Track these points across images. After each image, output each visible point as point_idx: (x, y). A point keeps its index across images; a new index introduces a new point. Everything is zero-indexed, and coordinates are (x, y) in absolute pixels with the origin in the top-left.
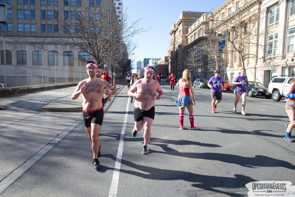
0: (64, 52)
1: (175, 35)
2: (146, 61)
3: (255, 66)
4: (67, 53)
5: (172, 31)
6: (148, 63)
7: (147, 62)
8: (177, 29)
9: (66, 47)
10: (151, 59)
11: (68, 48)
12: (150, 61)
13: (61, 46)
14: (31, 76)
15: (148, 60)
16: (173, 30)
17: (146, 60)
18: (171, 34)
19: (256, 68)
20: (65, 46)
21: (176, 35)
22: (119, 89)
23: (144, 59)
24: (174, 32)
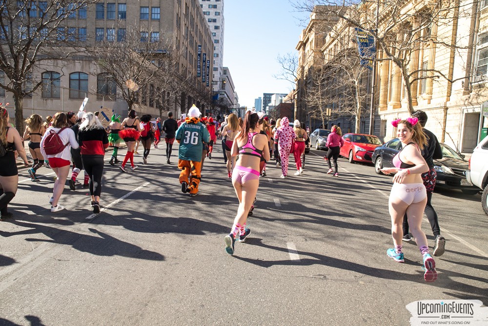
0: (70, 74)
1: (304, 49)
2: (267, 97)
3: (445, 103)
5: (299, 42)
6: (270, 101)
7: (268, 99)
8: (308, 39)
10: (275, 95)
12: (273, 98)
15: (270, 96)
16: (302, 40)
18: (299, 49)
19: (446, 109)
21: (306, 51)
23: (264, 94)
24: (303, 45)
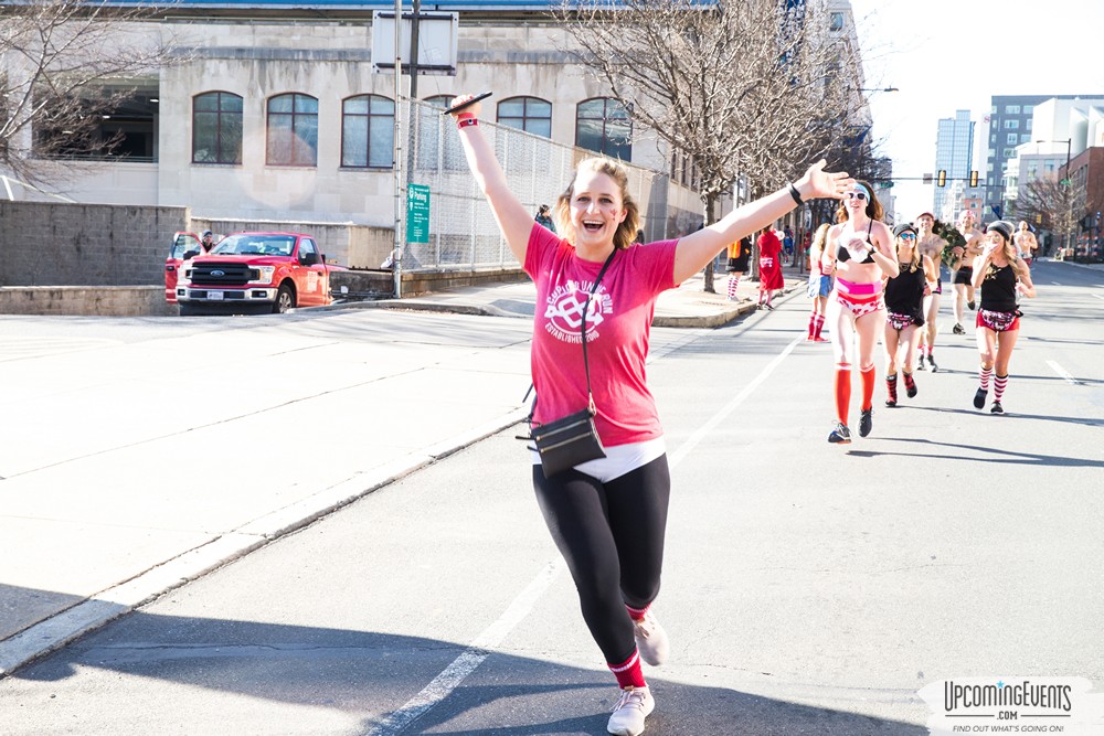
4: (514, 109)
6: (1023, 131)
7: (1016, 124)
9: (514, 76)
10: (1051, 102)
11: (523, 81)
12: (1043, 116)
13: (489, 68)
14: (351, 227)
15: (1027, 109)
17: (1012, 109)
20: (508, 69)
22: (789, 292)
23: (999, 100)
